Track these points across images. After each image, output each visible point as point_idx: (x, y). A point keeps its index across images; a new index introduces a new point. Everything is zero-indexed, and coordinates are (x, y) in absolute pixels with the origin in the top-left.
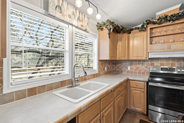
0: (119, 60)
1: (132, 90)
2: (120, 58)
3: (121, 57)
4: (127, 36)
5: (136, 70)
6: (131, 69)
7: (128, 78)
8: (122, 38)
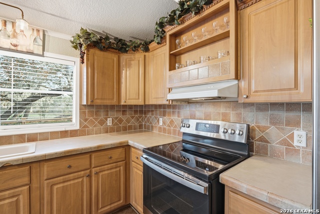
0: (126, 105)
1: (134, 168)
2: (127, 101)
3: (129, 99)
4: (143, 57)
5: (170, 127)
6: (164, 123)
7: (128, 142)
8: (132, 62)
